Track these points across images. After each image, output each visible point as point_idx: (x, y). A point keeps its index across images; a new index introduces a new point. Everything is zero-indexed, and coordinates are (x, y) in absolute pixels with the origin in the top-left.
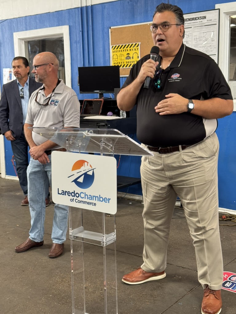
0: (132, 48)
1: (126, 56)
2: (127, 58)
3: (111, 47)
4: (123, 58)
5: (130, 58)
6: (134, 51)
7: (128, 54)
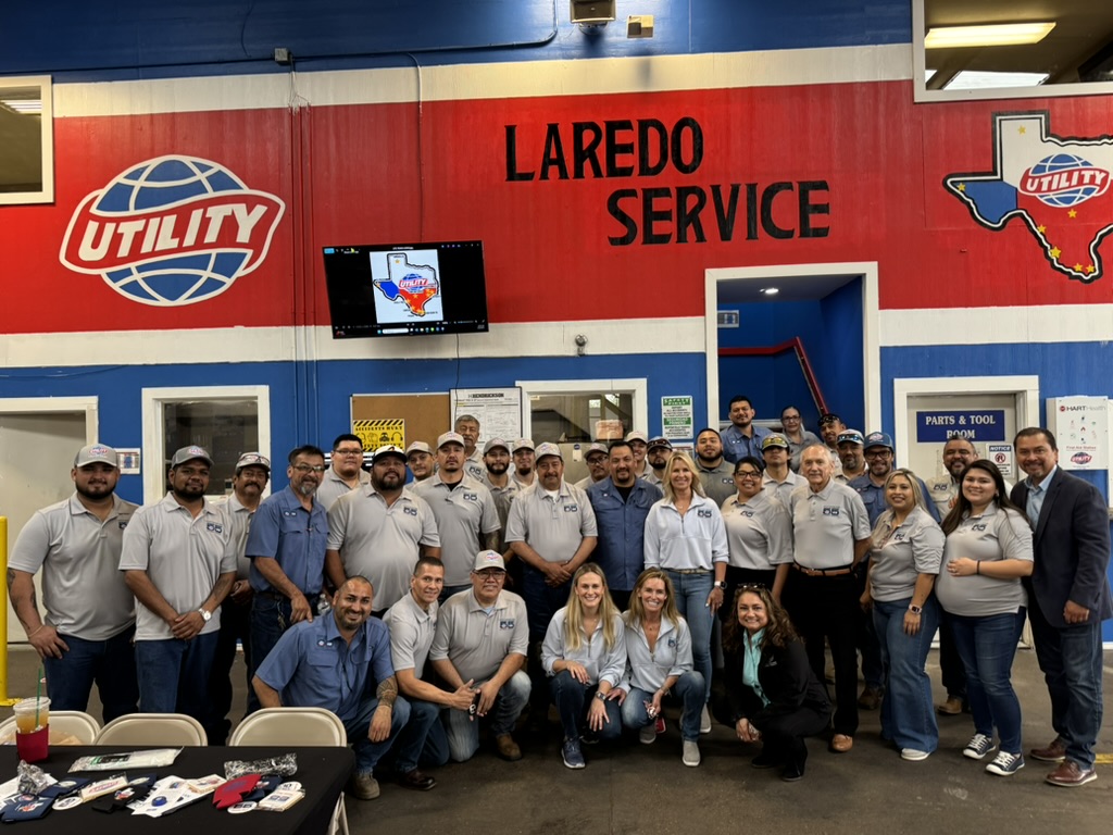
0: (391, 425)
1: (380, 436)
2: (381, 439)
3: (352, 421)
4: (374, 438)
5: (387, 439)
6: (395, 430)
7: (384, 434)
